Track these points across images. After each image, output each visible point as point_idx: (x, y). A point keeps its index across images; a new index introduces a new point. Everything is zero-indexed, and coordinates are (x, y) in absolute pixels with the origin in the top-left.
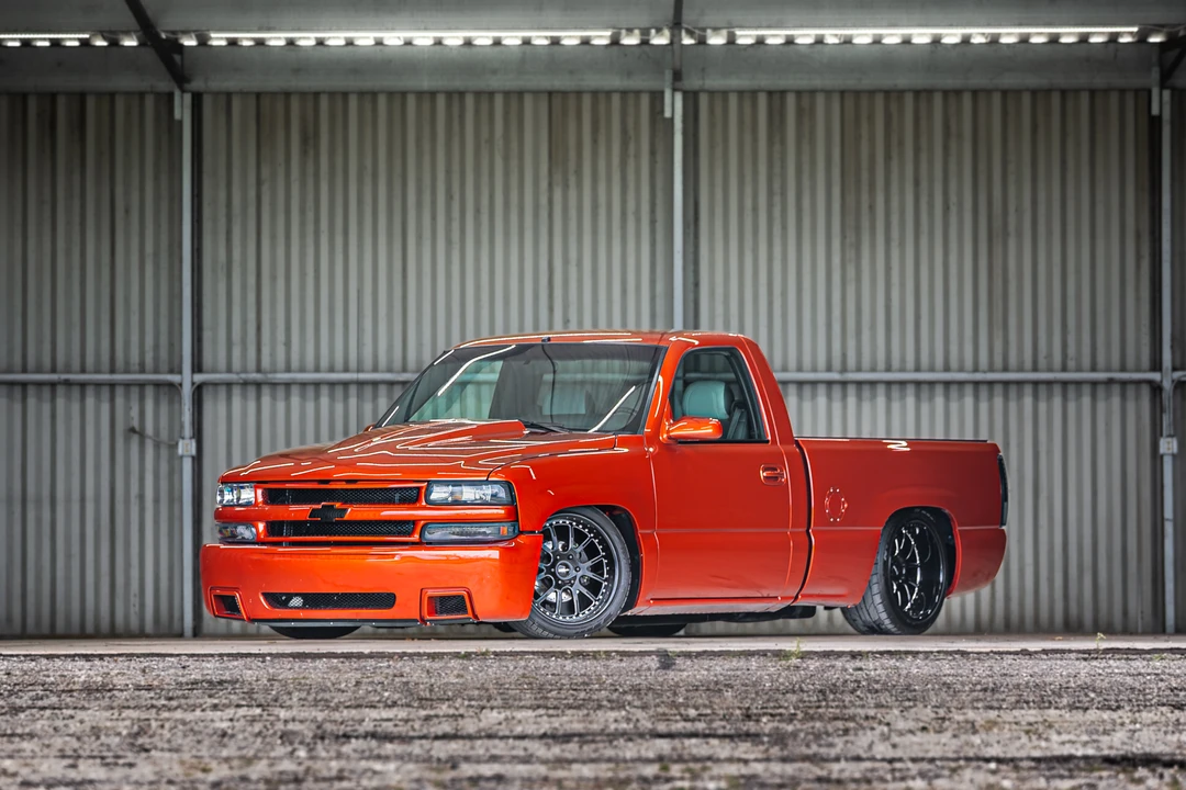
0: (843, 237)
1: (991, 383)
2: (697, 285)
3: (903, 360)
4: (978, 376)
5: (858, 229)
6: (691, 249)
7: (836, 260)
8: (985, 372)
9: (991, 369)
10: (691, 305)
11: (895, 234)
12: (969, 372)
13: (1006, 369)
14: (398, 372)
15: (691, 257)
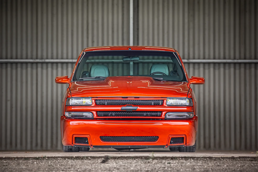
0: (189, 13)
1: (240, 63)
2: (138, 29)
3: (209, 55)
4: (236, 61)
5: (194, 10)
6: (136, 17)
7: (186, 21)
8: (238, 59)
9: (240, 59)
10: (136, 36)
11: (207, 12)
12: (232, 59)
13: (245, 59)
14: (35, 59)
15: (136, 20)
